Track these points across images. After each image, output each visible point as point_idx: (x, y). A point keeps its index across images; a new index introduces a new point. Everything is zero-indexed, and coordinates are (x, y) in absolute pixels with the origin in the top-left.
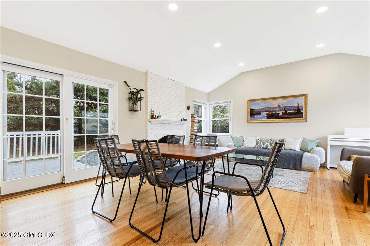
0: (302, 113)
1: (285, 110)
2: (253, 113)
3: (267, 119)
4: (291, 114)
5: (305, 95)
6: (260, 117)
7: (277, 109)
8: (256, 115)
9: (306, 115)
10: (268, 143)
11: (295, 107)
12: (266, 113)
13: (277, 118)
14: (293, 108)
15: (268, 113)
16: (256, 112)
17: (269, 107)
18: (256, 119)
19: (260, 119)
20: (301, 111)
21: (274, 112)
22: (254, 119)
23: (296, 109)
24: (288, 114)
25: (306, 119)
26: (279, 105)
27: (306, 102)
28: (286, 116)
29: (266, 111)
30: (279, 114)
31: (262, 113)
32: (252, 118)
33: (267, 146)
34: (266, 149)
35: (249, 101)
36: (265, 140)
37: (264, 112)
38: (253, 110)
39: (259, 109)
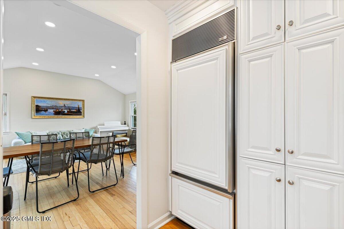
0: (81, 112)
1: (70, 109)
2: (38, 110)
3: (55, 115)
4: (74, 112)
5: (83, 101)
6: (47, 113)
7: (63, 108)
8: (43, 111)
9: (84, 113)
10: (60, 135)
11: (76, 107)
12: (53, 110)
13: (63, 115)
14: (75, 108)
15: (55, 110)
16: (42, 108)
17: (56, 106)
18: (42, 115)
19: (47, 115)
20: (81, 111)
21: (60, 110)
22: (40, 115)
23: (77, 109)
24: (72, 112)
25: (84, 116)
26: (64, 105)
27: (83, 105)
28: (70, 114)
29: (53, 109)
30: (64, 111)
31: (48, 110)
32: (38, 114)
33: (60, 137)
34: (60, 139)
35: (34, 97)
36: (56, 133)
37: (51, 109)
38: (39, 106)
39: (46, 106)
